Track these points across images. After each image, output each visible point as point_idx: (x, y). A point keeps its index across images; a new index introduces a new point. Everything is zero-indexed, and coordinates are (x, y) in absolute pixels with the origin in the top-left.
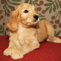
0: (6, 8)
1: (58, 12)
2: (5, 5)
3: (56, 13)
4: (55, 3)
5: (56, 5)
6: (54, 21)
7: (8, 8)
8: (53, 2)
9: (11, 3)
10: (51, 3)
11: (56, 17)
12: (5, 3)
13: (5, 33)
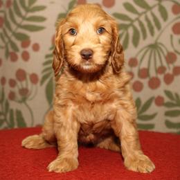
0: (7, 40)
1: (144, 48)
2: (4, 30)
3: (140, 51)
4: (136, 24)
5: (139, 28)
6: (135, 70)
7: (13, 39)
8: (132, 21)
9: (19, 26)
10: (127, 23)
11: (141, 60)
12: (4, 26)
13: (7, 105)
